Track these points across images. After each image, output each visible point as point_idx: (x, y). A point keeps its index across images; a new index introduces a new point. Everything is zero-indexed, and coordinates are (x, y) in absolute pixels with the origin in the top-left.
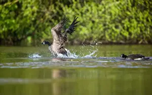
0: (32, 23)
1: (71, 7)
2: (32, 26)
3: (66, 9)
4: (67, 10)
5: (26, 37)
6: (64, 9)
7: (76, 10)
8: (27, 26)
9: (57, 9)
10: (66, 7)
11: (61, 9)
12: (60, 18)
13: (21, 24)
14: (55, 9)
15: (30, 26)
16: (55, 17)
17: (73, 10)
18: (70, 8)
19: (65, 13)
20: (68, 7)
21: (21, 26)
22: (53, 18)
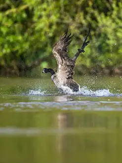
0: (49, 41)
1: (111, 16)
2: (49, 46)
3: (101, 18)
4: (104, 21)
5: (39, 64)
6: (99, 19)
7: (118, 20)
8: (41, 46)
9: (88, 18)
10: (103, 15)
11: (94, 18)
12: (92, 33)
13: (31, 42)
14: (85, 18)
15: (46, 46)
16: (86, 31)
17: (114, 21)
18: (108, 18)
19: (100, 25)
20: (106, 15)
21: (31, 46)
22: (81, 33)
